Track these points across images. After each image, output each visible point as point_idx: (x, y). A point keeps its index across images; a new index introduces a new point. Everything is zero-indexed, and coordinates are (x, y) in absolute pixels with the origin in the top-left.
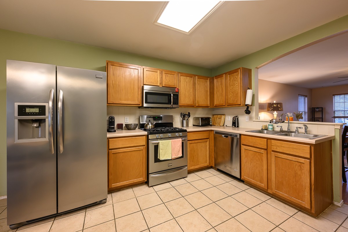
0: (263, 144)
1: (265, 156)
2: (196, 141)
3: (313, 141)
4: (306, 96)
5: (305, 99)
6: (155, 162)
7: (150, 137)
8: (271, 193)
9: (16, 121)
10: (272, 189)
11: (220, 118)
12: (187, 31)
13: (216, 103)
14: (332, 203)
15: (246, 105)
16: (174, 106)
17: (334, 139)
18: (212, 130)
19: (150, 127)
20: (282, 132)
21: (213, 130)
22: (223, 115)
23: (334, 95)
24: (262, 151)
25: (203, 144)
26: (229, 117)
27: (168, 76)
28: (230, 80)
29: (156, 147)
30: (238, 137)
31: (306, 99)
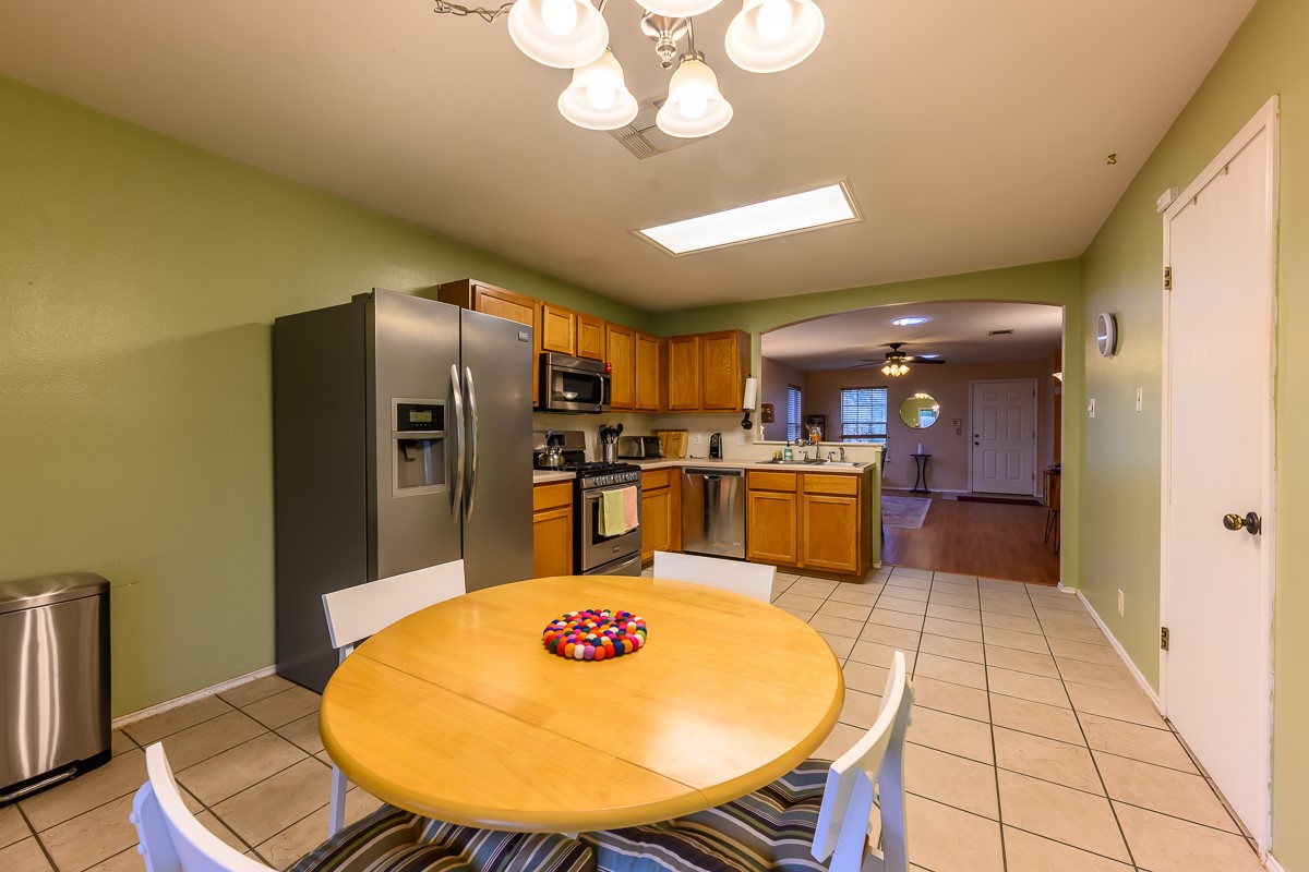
0: (789, 482)
1: (792, 503)
2: (652, 493)
3: (860, 470)
4: (798, 389)
5: (796, 395)
6: (594, 543)
7: (585, 482)
8: (802, 566)
9: (395, 442)
10: (803, 559)
11: (678, 439)
12: (676, 252)
13: (672, 402)
14: (872, 567)
15: (744, 410)
16: (604, 408)
17: (875, 469)
18: (674, 467)
19: (556, 462)
20: (808, 461)
21: (680, 467)
22: (684, 431)
23: (843, 389)
24: (789, 496)
25: (661, 499)
26: (699, 436)
27: (587, 329)
28: (712, 351)
29: (596, 507)
30: (743, 475)
31: (799, 393)
